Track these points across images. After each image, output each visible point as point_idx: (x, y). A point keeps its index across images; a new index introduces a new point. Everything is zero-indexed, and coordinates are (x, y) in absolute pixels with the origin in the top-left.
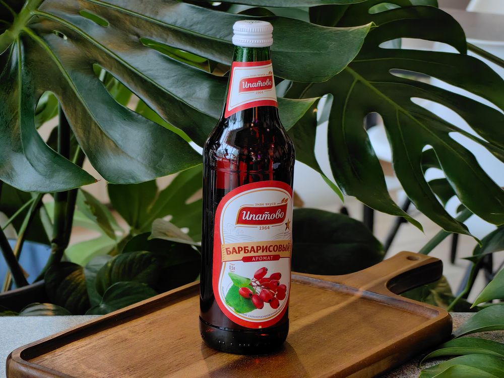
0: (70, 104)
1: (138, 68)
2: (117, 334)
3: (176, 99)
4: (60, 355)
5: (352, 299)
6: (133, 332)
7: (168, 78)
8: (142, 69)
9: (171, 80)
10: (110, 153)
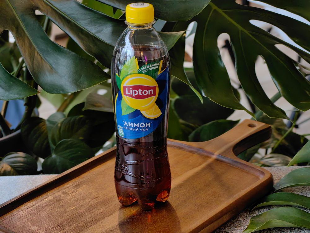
0: (21, 39)
1: (65, 12)
2: (54, 196)
3: (90, 34)
4: (16, 214)
5: (210, 161)
6: (64, 193)
7: (85, 19)
8: (68, 13)
9: (86, 22)
10: (47, 73)
